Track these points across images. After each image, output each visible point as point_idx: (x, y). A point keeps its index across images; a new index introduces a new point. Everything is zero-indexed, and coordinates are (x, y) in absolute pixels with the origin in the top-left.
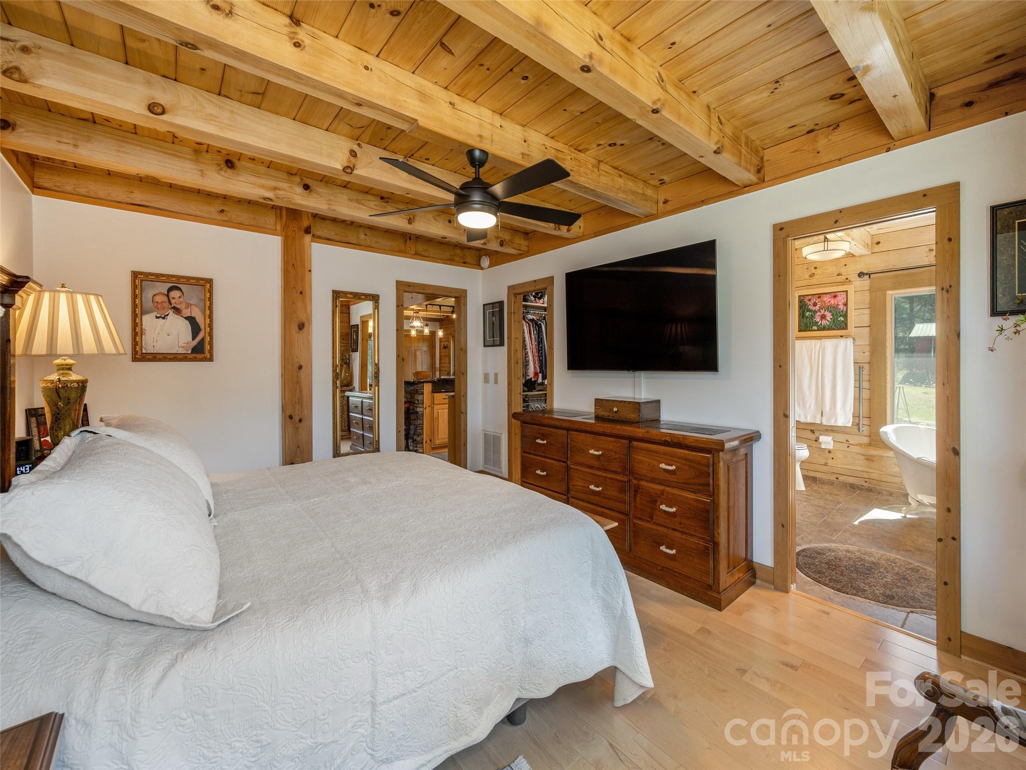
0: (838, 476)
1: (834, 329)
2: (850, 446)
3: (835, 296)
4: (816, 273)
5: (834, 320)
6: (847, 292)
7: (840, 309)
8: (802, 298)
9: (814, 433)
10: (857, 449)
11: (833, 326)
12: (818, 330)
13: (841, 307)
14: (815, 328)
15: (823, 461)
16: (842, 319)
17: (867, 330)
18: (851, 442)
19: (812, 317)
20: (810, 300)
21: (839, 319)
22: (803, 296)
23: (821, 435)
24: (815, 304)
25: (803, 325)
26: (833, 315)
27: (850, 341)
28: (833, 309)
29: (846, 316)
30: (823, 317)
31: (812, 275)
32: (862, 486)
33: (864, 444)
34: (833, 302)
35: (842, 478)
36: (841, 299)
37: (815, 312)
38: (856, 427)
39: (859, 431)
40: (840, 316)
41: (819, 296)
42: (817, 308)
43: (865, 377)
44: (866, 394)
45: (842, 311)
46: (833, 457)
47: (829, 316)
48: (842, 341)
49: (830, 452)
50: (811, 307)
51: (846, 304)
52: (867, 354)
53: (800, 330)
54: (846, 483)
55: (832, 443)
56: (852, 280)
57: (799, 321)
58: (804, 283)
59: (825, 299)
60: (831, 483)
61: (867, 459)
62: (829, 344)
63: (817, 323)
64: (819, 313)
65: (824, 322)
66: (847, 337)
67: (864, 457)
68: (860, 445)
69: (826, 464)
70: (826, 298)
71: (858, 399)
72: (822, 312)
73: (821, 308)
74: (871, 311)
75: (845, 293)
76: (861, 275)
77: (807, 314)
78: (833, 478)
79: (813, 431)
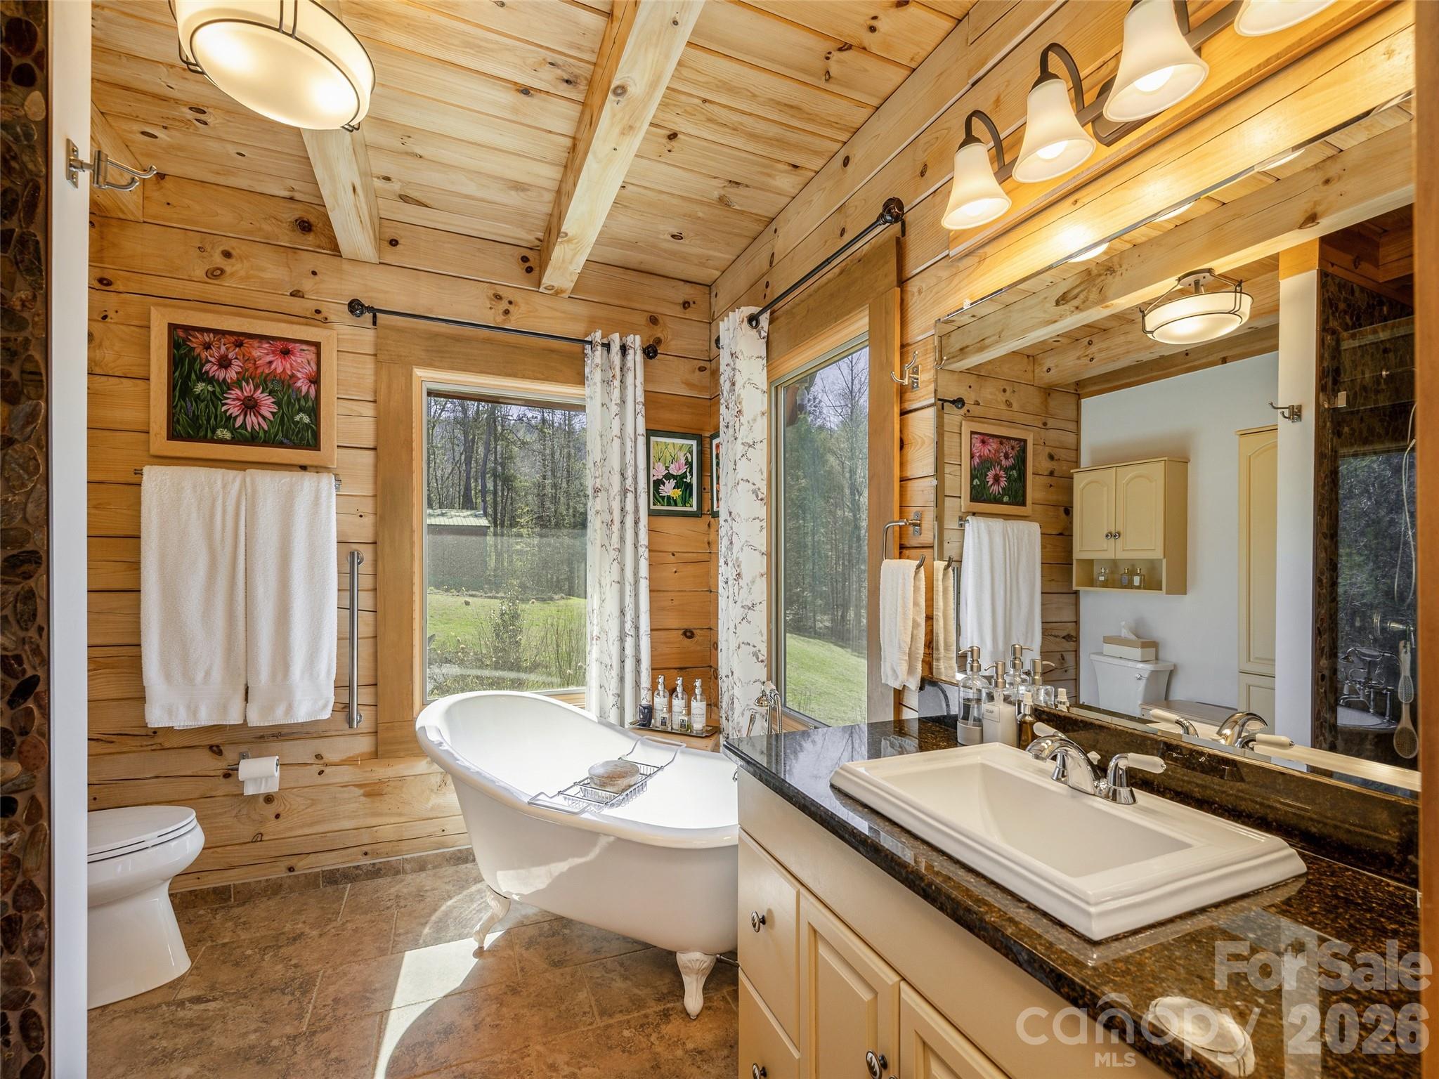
0: (292, 861)
1: (281, 445)
2: (327, 770)
3: (286, 353)
4: (228, 269)
5: (283, 419)
6: (317, 345)
7: (299, 389)
8: (181, 333)
9: (220, 753)
10: (346, 774)
11: (280, 437)
12: (233, 441)
13: (302, 385)
14: (225, 434)
15: (247, 831)
16: (306, 420)
17: (368, 457)
18: (330, 756)
19: (216, 399)
20: (207, 346)
21: (297, 418)
22: (187, 329)
23: (244, 757)
24: (224, 363)
25: (183, 418)
26: (278, 403)
27: (326, 483)
28: (281, 386)
29: (315, 412)
30: (250, 405)
31: (216, 274)
32: (357, 867)
33: (362, 755)
34: (279, 365)
35: (304, 866)
36: (301, 363)
37: (226, 386)
38: (341, 716)
39: (351, 726)
40: (301, 410)
41: (240, 339)
42: (232, 374)
43: (365, 581)
44: (365, 625)
45: (306, 397)
46: (280, 810)
47: (268, 405)
48: (307, 482)
49: (269, 799)
50: (212, 369)
51: (315, 380)
52: (369, 520)
53: (173, 435)
54: (317, 875)
55: (277, 774)
56: (332, 318)
57: (171, 407)
58: (192, 290)
59: (256, 353)
60: (274, 889)
61: (367, 795)
62: (268, 485)
63: (230, 419)
64: (236, 392)
65: (252, 420)
66: (319, 469)
67: (362, 791)
68: (350, 761)
69: (258, 838)
70: (260, 353)
71: (347, 639)
72: (248, 389)
73: (242, 378)
74: (377, 410)
75: (313, 349)
76: (355, 307)
77: (200, 387)
78: (279, 872)
79: (216, 750)
